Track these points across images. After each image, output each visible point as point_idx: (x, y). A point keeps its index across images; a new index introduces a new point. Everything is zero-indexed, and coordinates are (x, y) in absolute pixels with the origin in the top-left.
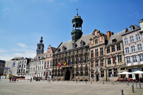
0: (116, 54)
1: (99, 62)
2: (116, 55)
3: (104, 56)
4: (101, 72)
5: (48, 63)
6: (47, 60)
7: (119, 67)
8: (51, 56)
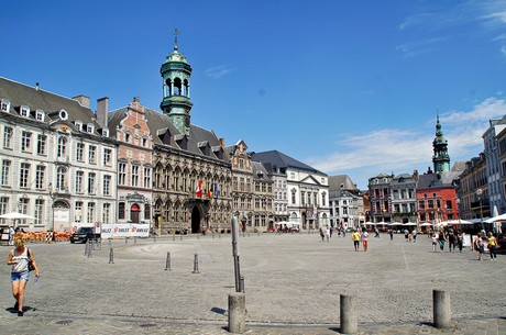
0: (267, 196)
5: (135, 169)
6: (129, 154)
8: (147, 146)
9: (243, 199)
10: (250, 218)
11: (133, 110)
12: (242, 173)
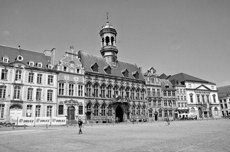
0: (172, 98)
3: (161, 98)
6: (67, 78)
9: (155, 101)
10: (160, 112)
11: (69, 53)
12: (153, 86)
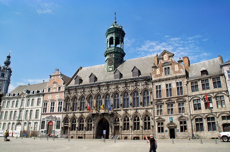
0: (213, 93)
1: (176, 107)
2: (212, 95)
3: (186, 96)
4: (181, 123)
5: (53, 104)
6: (49, 97)
7: (219, 115)
8: (61, 90)
9: (170, 104)
10: (184, 122)
11: (54, 76)
